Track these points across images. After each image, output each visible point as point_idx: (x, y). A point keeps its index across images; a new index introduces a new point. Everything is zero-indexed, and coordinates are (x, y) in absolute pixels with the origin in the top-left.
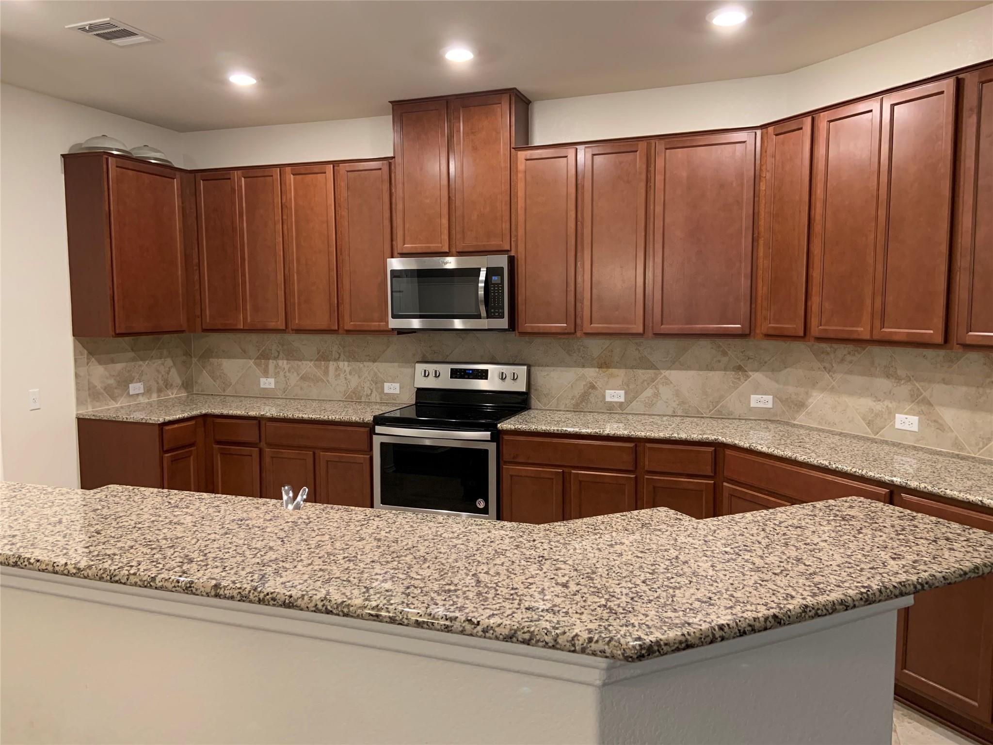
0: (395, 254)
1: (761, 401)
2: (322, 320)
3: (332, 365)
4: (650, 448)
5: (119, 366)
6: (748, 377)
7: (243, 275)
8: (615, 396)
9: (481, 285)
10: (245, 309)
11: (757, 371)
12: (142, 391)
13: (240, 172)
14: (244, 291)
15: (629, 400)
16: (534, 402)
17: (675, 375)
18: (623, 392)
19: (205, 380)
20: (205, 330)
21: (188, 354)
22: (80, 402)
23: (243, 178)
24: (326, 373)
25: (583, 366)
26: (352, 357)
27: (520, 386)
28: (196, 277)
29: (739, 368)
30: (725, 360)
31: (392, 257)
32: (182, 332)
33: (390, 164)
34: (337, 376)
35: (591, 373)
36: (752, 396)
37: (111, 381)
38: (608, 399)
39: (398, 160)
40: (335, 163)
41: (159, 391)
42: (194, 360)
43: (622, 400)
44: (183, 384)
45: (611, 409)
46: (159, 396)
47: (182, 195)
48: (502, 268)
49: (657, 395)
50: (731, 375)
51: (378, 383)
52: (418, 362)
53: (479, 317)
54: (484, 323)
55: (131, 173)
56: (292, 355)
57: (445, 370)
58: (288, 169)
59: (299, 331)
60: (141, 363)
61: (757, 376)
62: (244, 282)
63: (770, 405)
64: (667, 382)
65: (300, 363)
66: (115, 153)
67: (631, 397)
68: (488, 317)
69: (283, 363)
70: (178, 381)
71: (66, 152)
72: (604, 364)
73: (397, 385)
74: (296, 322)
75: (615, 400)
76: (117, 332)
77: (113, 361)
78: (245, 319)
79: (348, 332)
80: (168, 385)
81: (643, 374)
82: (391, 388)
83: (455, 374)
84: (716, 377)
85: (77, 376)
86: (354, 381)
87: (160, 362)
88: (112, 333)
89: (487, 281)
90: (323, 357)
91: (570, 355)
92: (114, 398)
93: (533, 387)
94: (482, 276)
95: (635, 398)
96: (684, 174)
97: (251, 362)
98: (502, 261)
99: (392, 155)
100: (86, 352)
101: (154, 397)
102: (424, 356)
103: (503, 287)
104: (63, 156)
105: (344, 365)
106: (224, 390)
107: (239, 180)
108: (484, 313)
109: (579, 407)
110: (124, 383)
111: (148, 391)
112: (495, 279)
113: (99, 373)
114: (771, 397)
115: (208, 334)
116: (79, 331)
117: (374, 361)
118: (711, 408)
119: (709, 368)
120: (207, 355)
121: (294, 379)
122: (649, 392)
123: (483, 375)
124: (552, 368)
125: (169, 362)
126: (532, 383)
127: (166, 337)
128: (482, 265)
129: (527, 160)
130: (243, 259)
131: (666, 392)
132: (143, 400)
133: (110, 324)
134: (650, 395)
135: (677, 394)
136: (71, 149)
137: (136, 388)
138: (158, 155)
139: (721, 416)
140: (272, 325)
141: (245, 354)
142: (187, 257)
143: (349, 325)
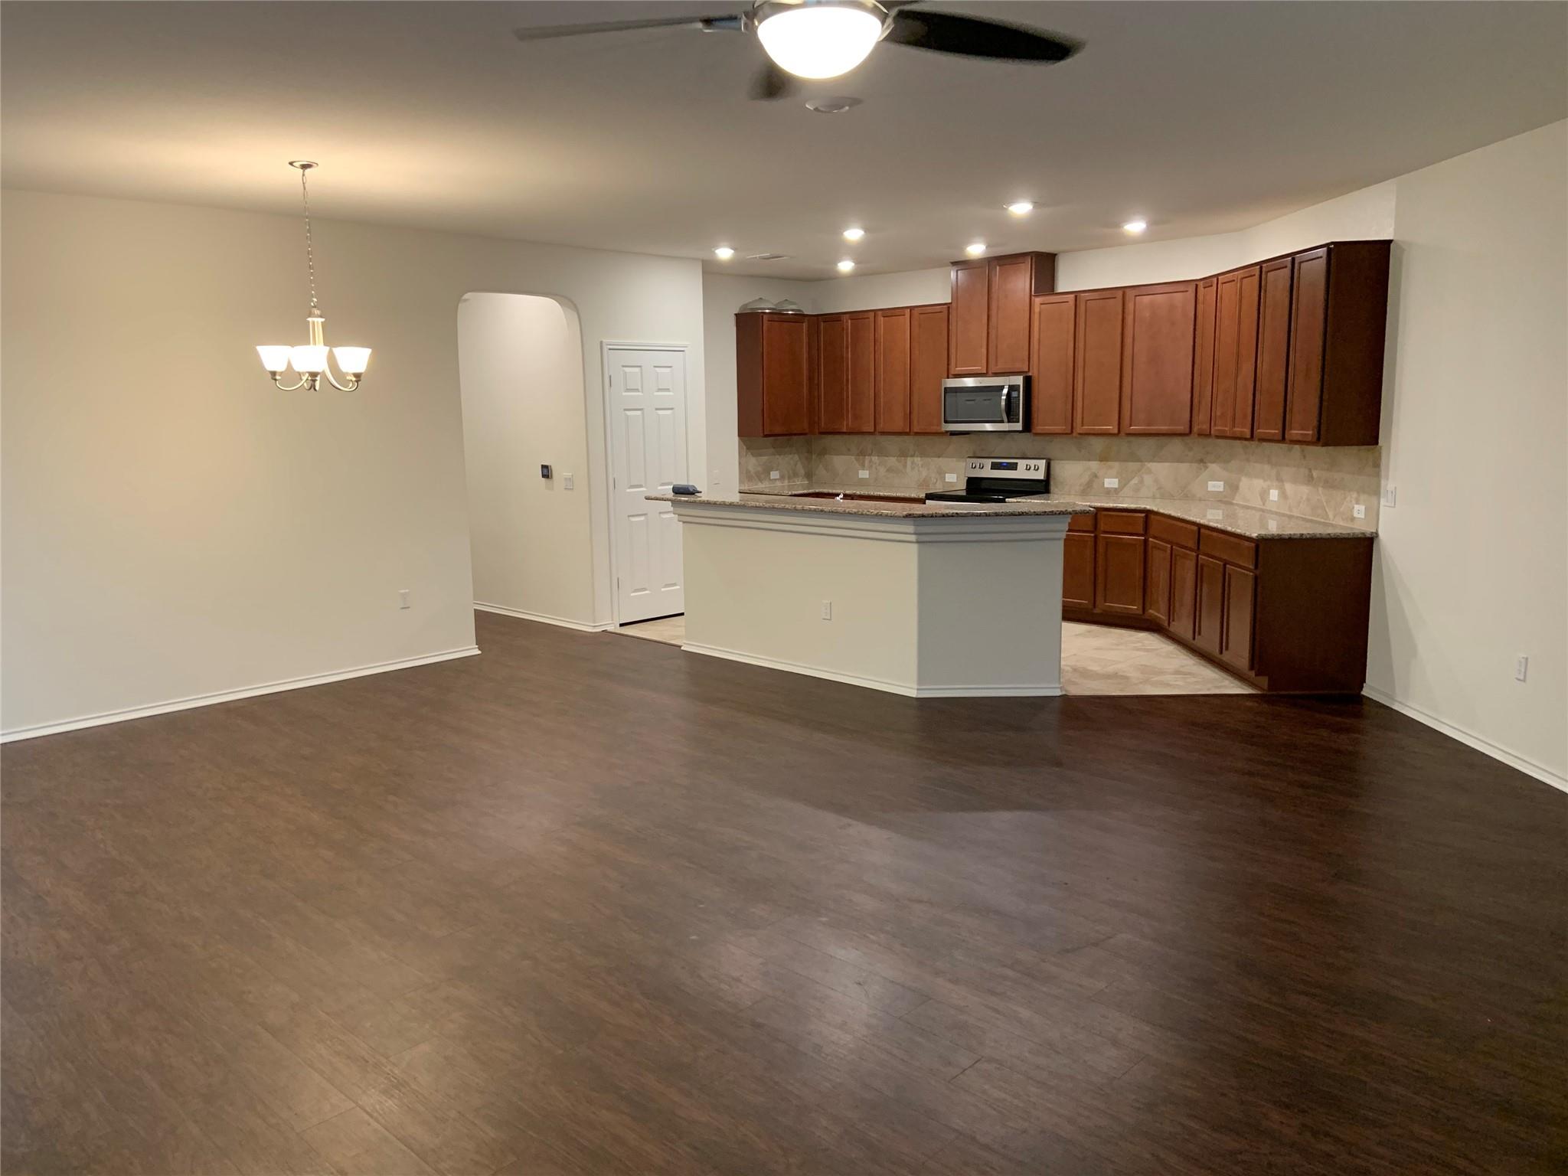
0: (950, 376)
1: (1216, 486)
2: (899, 424)
3: (909, 460)
4: (1105, 515)
5: (764, 458)
6: (1207, 467)
7: (847, 392)
8: (1111, 483)
9: (1004, 398)
10: (847, 417)
11: (1213, 462)
12: (778, 477)
13: (848, 315)
14: (847, 405)
15: (1122, 486)
16: (1052, 488)
17: (1154, 466)
18: (1117, 480)
19: (821, 472)
20: (821, 433)
21: (810, 452)
22: (741, 482)
23: (849, 321)
24: (905, 466)
25: (1089, 460)
26: (923, 454)
27: (1040, 475)
28: (816, 394)
29: (1201, 461)
30: (1191, 454)
31: (948, 378)
32: (805, 434)
33: (949, 307)
34: (913, 469)
35: (1094, 465)
36: (1210, 482)
37: (760, 469)
38: (1106, 486)
39: (954, 305)
40: (911, 308)
41: (789, 478)
42: (814, 457)
43: (1116, 486)
44: (806, 473)
45: (1108, 492)
46: (789, 482)
47: (809, 335)
48: (1019, 386)
49: (1141, 482)
50: (1195, 465)
51: (941, 474)
52: (969, 457)
53: (1002, 422)
54: (1005, 427)
55: (776, 323)
56: (882, 453)
57: (988, 463)
58: (880, 312)
59: (883, 433)
60: (778, 456)
61: (1214, 467)
62: (848, 397)
63: (1221, 489)
64: (1150, 472)
65: (886, 458)
66: (767, 311)
67: (1123, 484)
68: (1009, 422)
69: (875, 459)
70: (802, 472)
71: (737, 312)
72: (1104, 458)
73: (955, 476)
74: (881, 427)
75: (1112, 486)
76: (765, 433)
77: (761, 455)
78: (847, 425)
79: (917, 434)
80: (796, 475)
81: (1132, 466)
82: (950, 478)
83: (995, 466)
84: (1184, 467)
85: (740, 463)
86: (924, 473)
87: (791, 456)
88: (762, 434)
89: (1009, 395)
90: (903, 454)
91: (1080, 451)
92: (761, 480)
93: (1052, 477)
94: (1005, 391)
95: (1125, 485)
96: (1148, 315)
97: (853, 457)
98: (1019, 380)
99: (950, 301)
100: (745, 447)
101: (786, 483)
102: (974, 453)
103: (1019, 400)
104: (736, 315)
105: (917, 460)
106: (834, 480)
107: (847, 322)
108: (1005, 419)
109: (1085, 491)
110: (767, 471)
111: (782, 478)
112: (1014, 394)
113: (753, 462)
114: (1222, 483)
115: (823, 436)
116: (742, 433)
117: (939, 457)
118: (1180, 491)
119: (1180, 460)
120: (823, 452)
121: (882, 470)
122: (1135, 481)
123: (1014, 467)
124: (1067, 462)
125: (796, 457)
126: (1052, 472)
127: (795, 437)
128: (1005, 382)
129: (1041, 304)
130: (847, 380)
131: (1148, 480)
132: (779, 484)
133: (761, 428)
134: (1136, 482)
135: (1156, 481)
136: (740, 309)
137: (774, 475)
138: (794, 307)
139: (1187, 496)
140: (865, 429)
141: (848, 452)
142: (810, 379)
143: (916, 429)
